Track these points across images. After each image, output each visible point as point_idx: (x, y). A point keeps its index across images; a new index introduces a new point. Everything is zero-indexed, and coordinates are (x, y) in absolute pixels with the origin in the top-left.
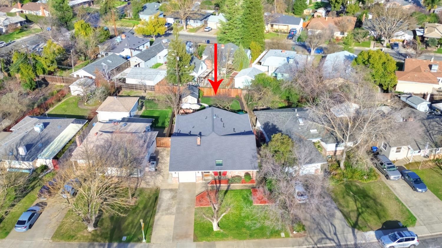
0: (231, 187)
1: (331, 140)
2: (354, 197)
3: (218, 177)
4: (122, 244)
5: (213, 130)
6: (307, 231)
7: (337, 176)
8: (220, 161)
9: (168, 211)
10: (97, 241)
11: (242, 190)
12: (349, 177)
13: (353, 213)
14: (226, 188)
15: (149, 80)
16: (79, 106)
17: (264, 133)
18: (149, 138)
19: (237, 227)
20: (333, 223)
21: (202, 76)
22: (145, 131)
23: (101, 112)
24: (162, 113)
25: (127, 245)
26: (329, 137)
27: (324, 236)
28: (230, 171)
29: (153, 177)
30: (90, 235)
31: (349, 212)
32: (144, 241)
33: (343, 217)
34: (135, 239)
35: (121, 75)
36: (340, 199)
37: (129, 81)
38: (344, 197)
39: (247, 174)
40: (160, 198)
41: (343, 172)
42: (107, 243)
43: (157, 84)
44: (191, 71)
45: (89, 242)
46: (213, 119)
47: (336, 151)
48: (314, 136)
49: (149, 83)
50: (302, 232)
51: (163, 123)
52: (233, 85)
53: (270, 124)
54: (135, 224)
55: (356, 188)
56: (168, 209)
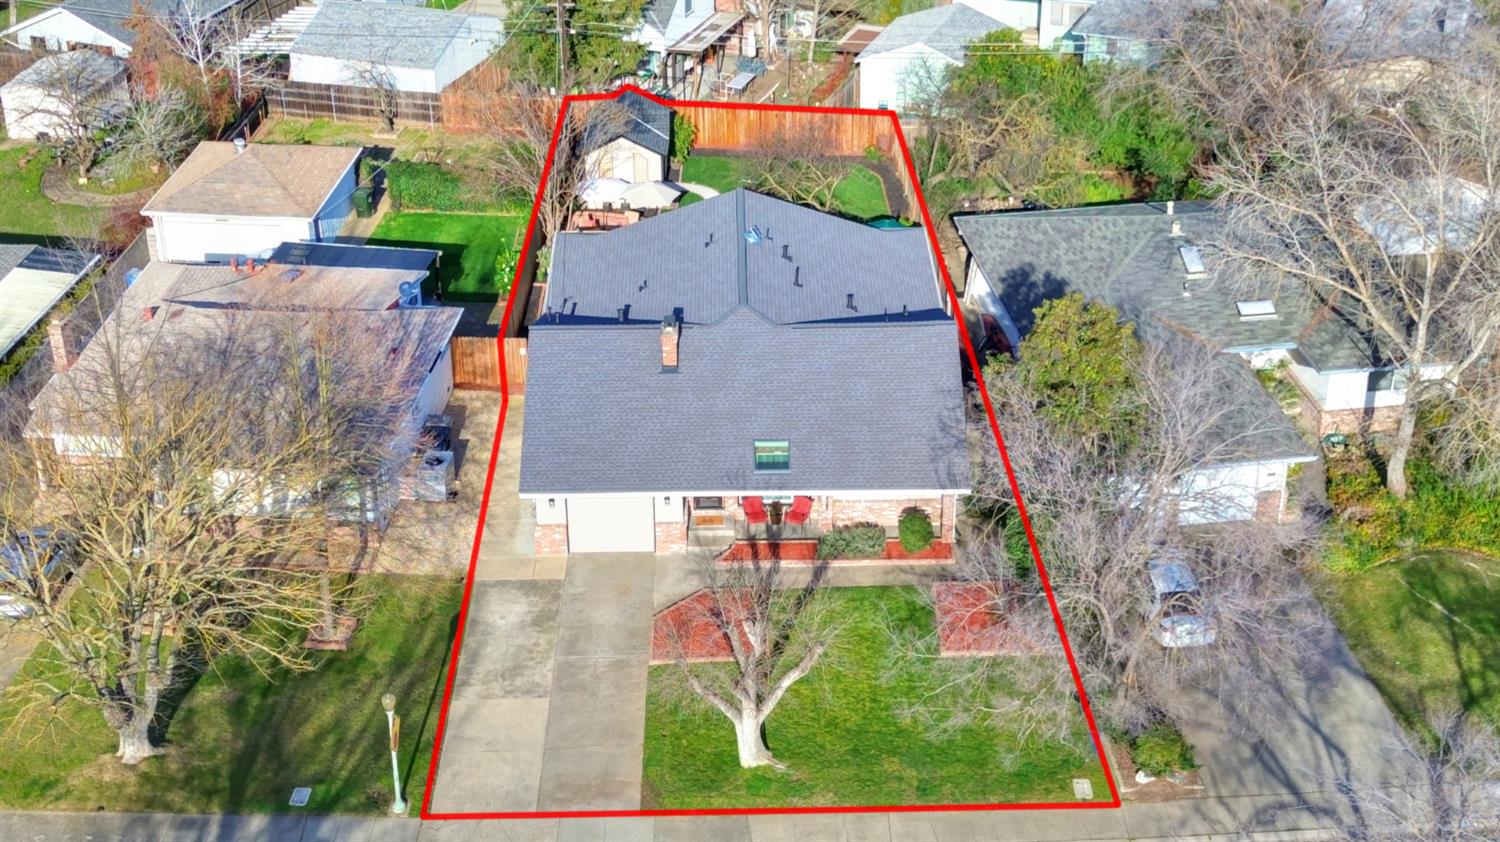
0: (830, 574)
1: (1344, 351)
2: (1451, 624)
3: (768, 529)
4: (288, 821)
5: (744, 299)
6: (1204, 772)
7: (1368, 530)
8: (776, 448)
9: (513, 677)
10: (167, 807)
11: (885, 589)
12: (1429, 533)
13: (1439, 695)
14: (805, 580)
15: (415, 62)
16: (49, 194)
17: (1006, 323)
18: (415, 336)
19: (855, 751)
20: (1335, 740)
21: (686, 46)
22: (396, 305)
23: (166, 215)
24: (478, 228)
25: (317, 828)
26: (1335, 341)
27: (1287, 797)
28: (824, 493)
29: (438, 526)
30: (132, 778)
31: (1421, 691)
32: (398, 807)
33: (1388, 715)
34: (353, 801)
35: (267, 38)
36: (1377, 633)
37: (307, 70)
38: (1398, 625)
39: (913, 515)
40: (475, 622)
41: (1400, 509)
42: (216, 817)
43: (455, 85)
44: (629, 20)
45: (127, 810)
46: (745, 249)
47: (1369, 411)
48: (1257, 334)
49: (413, 80)
50: (1179, 778)
51: (486, 278)
52: (852, 93)
53: (1038, 277)
54: (351, 735)
55: (1462, 585)
56: (516, 670)
